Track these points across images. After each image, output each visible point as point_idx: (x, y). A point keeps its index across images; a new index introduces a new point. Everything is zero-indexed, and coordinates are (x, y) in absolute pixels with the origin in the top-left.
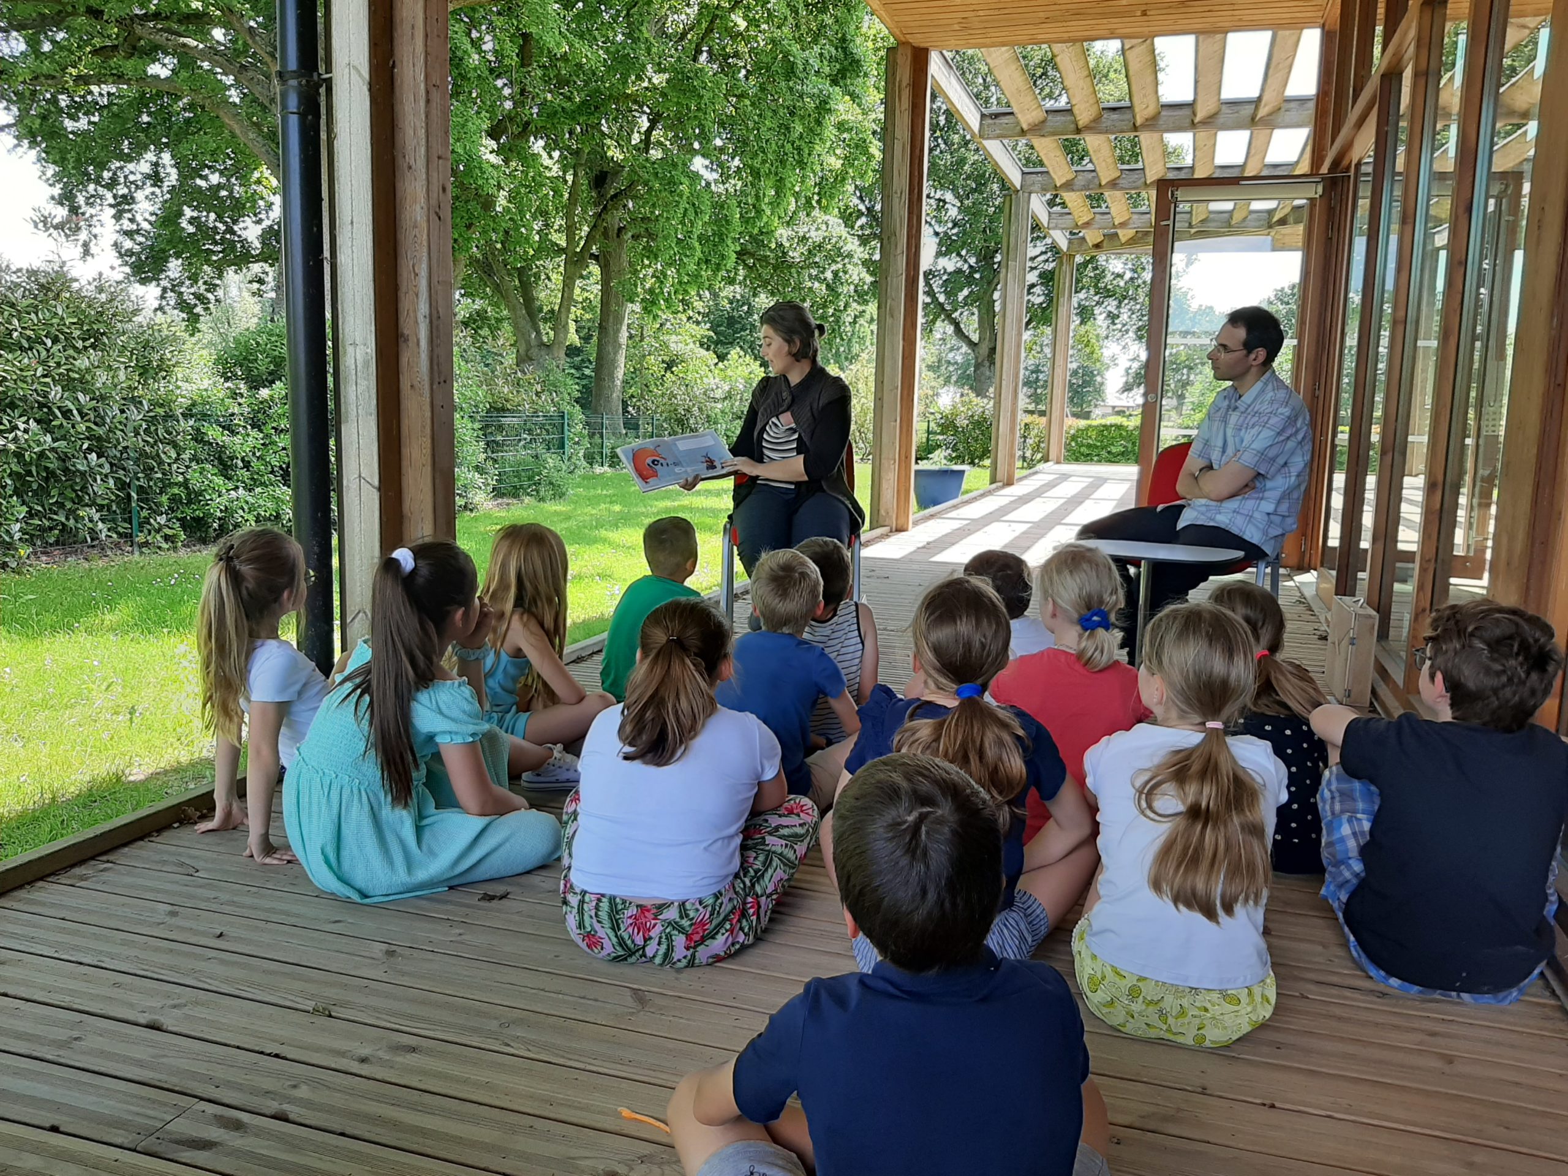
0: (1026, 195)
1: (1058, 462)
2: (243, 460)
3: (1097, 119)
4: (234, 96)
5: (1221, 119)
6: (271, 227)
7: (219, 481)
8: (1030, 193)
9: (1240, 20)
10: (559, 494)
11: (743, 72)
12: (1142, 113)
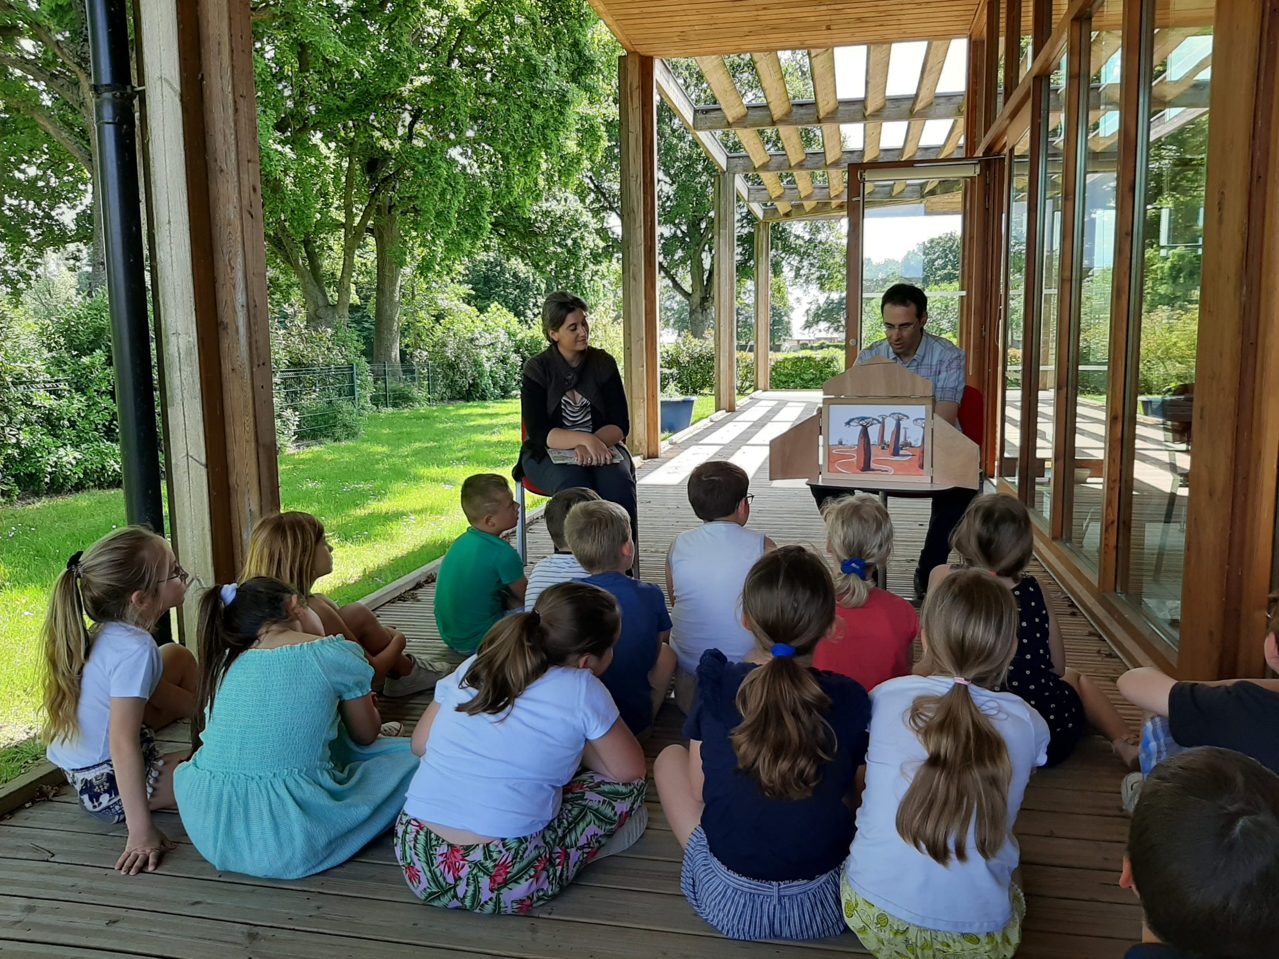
0: (731, 175)
1: (765, 390)
2: (69, 420)
3: (788, 114)
4: (46, 100)
5: (886, 113)
6: (84, 211)
7: (49, 440)
8: (734, 174)
9: (904, 33)
10: (351, 433)
11: (489, 75)
12: (824, 109)
